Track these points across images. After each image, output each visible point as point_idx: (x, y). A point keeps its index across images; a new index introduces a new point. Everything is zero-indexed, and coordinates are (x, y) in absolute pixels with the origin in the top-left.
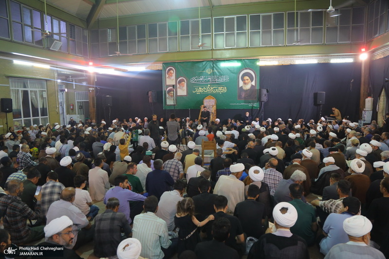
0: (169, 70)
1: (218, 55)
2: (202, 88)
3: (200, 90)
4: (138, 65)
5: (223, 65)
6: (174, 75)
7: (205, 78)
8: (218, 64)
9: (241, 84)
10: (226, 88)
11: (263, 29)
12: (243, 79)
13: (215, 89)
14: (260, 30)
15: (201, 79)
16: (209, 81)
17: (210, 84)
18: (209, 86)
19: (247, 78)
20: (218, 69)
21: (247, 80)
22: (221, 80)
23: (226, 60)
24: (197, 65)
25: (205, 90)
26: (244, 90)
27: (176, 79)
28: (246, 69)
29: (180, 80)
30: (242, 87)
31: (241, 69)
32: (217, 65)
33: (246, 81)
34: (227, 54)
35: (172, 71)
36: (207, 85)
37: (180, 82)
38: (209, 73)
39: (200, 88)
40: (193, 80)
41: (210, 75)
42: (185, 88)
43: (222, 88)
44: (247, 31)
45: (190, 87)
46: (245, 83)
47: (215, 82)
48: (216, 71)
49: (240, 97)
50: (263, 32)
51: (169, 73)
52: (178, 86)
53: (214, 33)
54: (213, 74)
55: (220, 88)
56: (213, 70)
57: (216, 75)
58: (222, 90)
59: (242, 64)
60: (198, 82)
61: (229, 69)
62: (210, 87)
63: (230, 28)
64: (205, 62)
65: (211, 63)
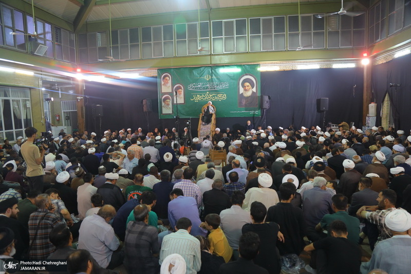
0: (165, 76)
1: (216, 60)
2: (201, 95)
3: (198, 98)
4: (131, 71)
5: (222, 71)
6: (170, 82)
7: (203, 85)
8: (217, 70)
9: (242, 90)
10: (225, 95)
11: (263, 33)
12: (243, 86)
13: (214, 96)
14: (261, 34)
15: (199, 86)
16: (207, 88)
17: (209, 91)
18: (208, 93)
19: (247, 84)
20: (217, 75)
21: (248, 86)
22: (219, 88)
23: (226, 66)
24: (195, 72)
25: (204, 98)
26: (245, 97)
28: (247, 75)
29: (177, 87)
30: (242, 94)
31: (241, 75)
32: (215, 71)
33: (247, 88)
34: (226, 60)
35: (167, 78)
36: (206, 92)
37: (177, 89)
38: (208, 80)
39: (198, 96)
40: (191, 87)
41: (209, 81)
42: (182, 95)
43: (221, 95)
44: (247, 35)
45: (188, 95)
46: (246, 90)
47: (214, 88)
48: (215, 77)
50: (263, 36)
51: (165, 80)
52: (174, 93)
53: (212, 37)
54: (212, 80)
55: (220, 96)
56: (212, 76)
57: (215, 81)
58: (222, 97)
59: (242, 69)
60: (195, 89)
61: (228, 75)
62: (208, 94)
63: (229, 32)
64: (203, 68)
65: (210, 69)
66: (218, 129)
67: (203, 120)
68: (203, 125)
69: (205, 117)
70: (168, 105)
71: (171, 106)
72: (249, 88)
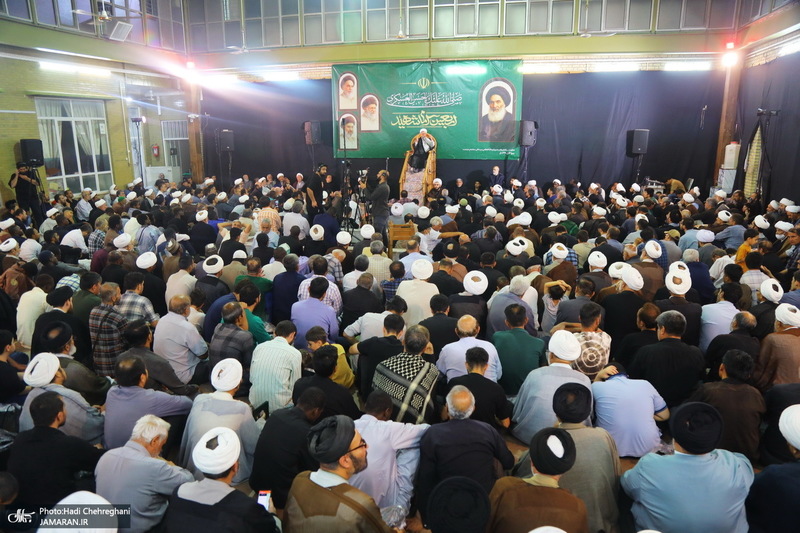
0: (345, 80)
1: (440, 50)
2: (410, 116)
3: (404, 122)
5: (450, 71)
6: (354, 89)
7: (415, 97)
8: (440, 68)
9: (486, 109)
10: (455, 118)
12: (489, 101)
13: (434, 118)
14: (527, 1)
15: (408, 99)
16: (422, 103)
17: (425, 109)
18: (423, 112)
19: (496, 97)
20: (441, 79)
21: (498, 101)
22: (446, 103)
23: (454, 62)
24: (400, 71)
25: (416, 121)
26: (491, 122)
27: (360, 97)
28: (496, 80)
29: (367, 100)
30: (487, 115)
31: (486, 80)
32: (438, 71)
33: (496, 105)
34: (460, 49)
35: (350, 82)
36: (419, 110)
37: (366, 104)
38: (424, 87)
39: (406, 117)
40: (393, 101)
41: (426, 90)
42: (376, 116)
43: (448, 117)
44: (500, 2)
45: (385, 116)
46: (493, 109)
47: (436, 104)
48: (437, 83)
49: (482, 134)
50: (532, 5)
51: (345, 86)
52: (362, 111)
53: (434, 6)
54: (432, 88)
55: (444, 118)
56: (431, 80)
57: (438, 91)
58: (449, 120)
59: (488, 69)
60: (401, 104)
61: (462, 80)
62: (424, 115)
64: (416, 64)
65: (428, 67)
66: (439, 182)
67: (411, 163)
68: (412, 172)
69: (415, 158)
70: (351, 132)
71: (355, 134)
72: (499, 105)
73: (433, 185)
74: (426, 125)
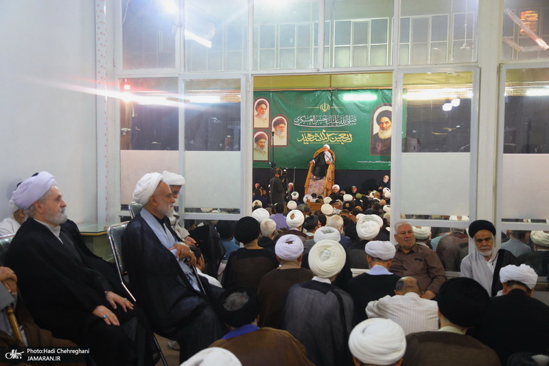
0: (260, 104)
1: (339, 82)
2: (313, 134)
3: (308, 139)
4: (208, 93)
5: (347, 98)
6: (267, 112)
7: (318, 118)
8: (339, 95)
9: (376, 129)
10: (351, 135)
11: (413, 41)
12: (379, 122)
13: (333, 136)
14: (410, 43)
15: (311, 120)
16: (324, 123)
17: (325, 129)
18: (324, 131)
19: (385, 119)
20: (340, 104)
21: (386, 122)
22: (343, 123)
23: (349, 90)
24: (305, 97)
25: (318, 138)
26: (381, 139)
27: (271, 119)
28: (385, 105)
29: (277, 120)
30: (377, 134)
31: (376, 106)
32: (337, 98)
33: (385, 125)
34: (358, 80)
35: (264, 106)
36: (322, 129)
37: (277, 124)
38: (325, 111)
39: (309, 135)
40: (299, 121)
41: (326, 113)
42: (285, 134)
43: (345, 135)
44: (387, 44)
45: (293, 134)
46: (383, 128)
47: (335, 125)
48: (336, 107)
49: (374, 150)
50: (413, 46)
51: (259, 109)
52: (273, 130)
53: (334, 46)
54: (332, 112)
55: (342, 136)
56: (331, 105)
57: (337, 114)
58: (346, 138)
59: (378, 96)
60: (306, 124)
61: (357, 105)
62: (325, 133)
63: (360, 39)
64: (319, 93)
65: (329, 95)
67: (313, 172)
68: (315, 180)
69: (317, 168)
70: (262, 147)
71: (266, 149)
72: (388, 125)
73: (332, 190)
74: (326, 142)
